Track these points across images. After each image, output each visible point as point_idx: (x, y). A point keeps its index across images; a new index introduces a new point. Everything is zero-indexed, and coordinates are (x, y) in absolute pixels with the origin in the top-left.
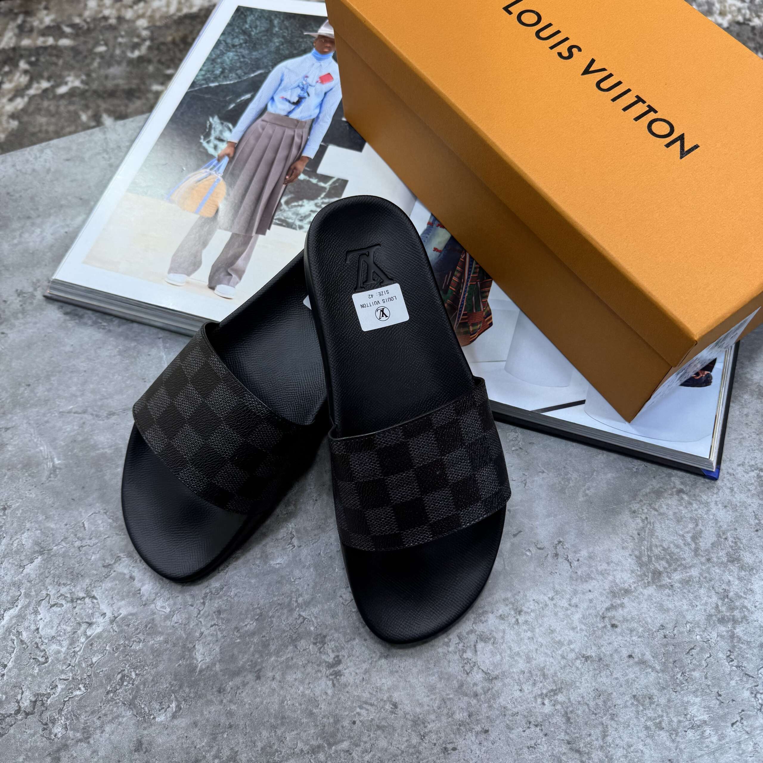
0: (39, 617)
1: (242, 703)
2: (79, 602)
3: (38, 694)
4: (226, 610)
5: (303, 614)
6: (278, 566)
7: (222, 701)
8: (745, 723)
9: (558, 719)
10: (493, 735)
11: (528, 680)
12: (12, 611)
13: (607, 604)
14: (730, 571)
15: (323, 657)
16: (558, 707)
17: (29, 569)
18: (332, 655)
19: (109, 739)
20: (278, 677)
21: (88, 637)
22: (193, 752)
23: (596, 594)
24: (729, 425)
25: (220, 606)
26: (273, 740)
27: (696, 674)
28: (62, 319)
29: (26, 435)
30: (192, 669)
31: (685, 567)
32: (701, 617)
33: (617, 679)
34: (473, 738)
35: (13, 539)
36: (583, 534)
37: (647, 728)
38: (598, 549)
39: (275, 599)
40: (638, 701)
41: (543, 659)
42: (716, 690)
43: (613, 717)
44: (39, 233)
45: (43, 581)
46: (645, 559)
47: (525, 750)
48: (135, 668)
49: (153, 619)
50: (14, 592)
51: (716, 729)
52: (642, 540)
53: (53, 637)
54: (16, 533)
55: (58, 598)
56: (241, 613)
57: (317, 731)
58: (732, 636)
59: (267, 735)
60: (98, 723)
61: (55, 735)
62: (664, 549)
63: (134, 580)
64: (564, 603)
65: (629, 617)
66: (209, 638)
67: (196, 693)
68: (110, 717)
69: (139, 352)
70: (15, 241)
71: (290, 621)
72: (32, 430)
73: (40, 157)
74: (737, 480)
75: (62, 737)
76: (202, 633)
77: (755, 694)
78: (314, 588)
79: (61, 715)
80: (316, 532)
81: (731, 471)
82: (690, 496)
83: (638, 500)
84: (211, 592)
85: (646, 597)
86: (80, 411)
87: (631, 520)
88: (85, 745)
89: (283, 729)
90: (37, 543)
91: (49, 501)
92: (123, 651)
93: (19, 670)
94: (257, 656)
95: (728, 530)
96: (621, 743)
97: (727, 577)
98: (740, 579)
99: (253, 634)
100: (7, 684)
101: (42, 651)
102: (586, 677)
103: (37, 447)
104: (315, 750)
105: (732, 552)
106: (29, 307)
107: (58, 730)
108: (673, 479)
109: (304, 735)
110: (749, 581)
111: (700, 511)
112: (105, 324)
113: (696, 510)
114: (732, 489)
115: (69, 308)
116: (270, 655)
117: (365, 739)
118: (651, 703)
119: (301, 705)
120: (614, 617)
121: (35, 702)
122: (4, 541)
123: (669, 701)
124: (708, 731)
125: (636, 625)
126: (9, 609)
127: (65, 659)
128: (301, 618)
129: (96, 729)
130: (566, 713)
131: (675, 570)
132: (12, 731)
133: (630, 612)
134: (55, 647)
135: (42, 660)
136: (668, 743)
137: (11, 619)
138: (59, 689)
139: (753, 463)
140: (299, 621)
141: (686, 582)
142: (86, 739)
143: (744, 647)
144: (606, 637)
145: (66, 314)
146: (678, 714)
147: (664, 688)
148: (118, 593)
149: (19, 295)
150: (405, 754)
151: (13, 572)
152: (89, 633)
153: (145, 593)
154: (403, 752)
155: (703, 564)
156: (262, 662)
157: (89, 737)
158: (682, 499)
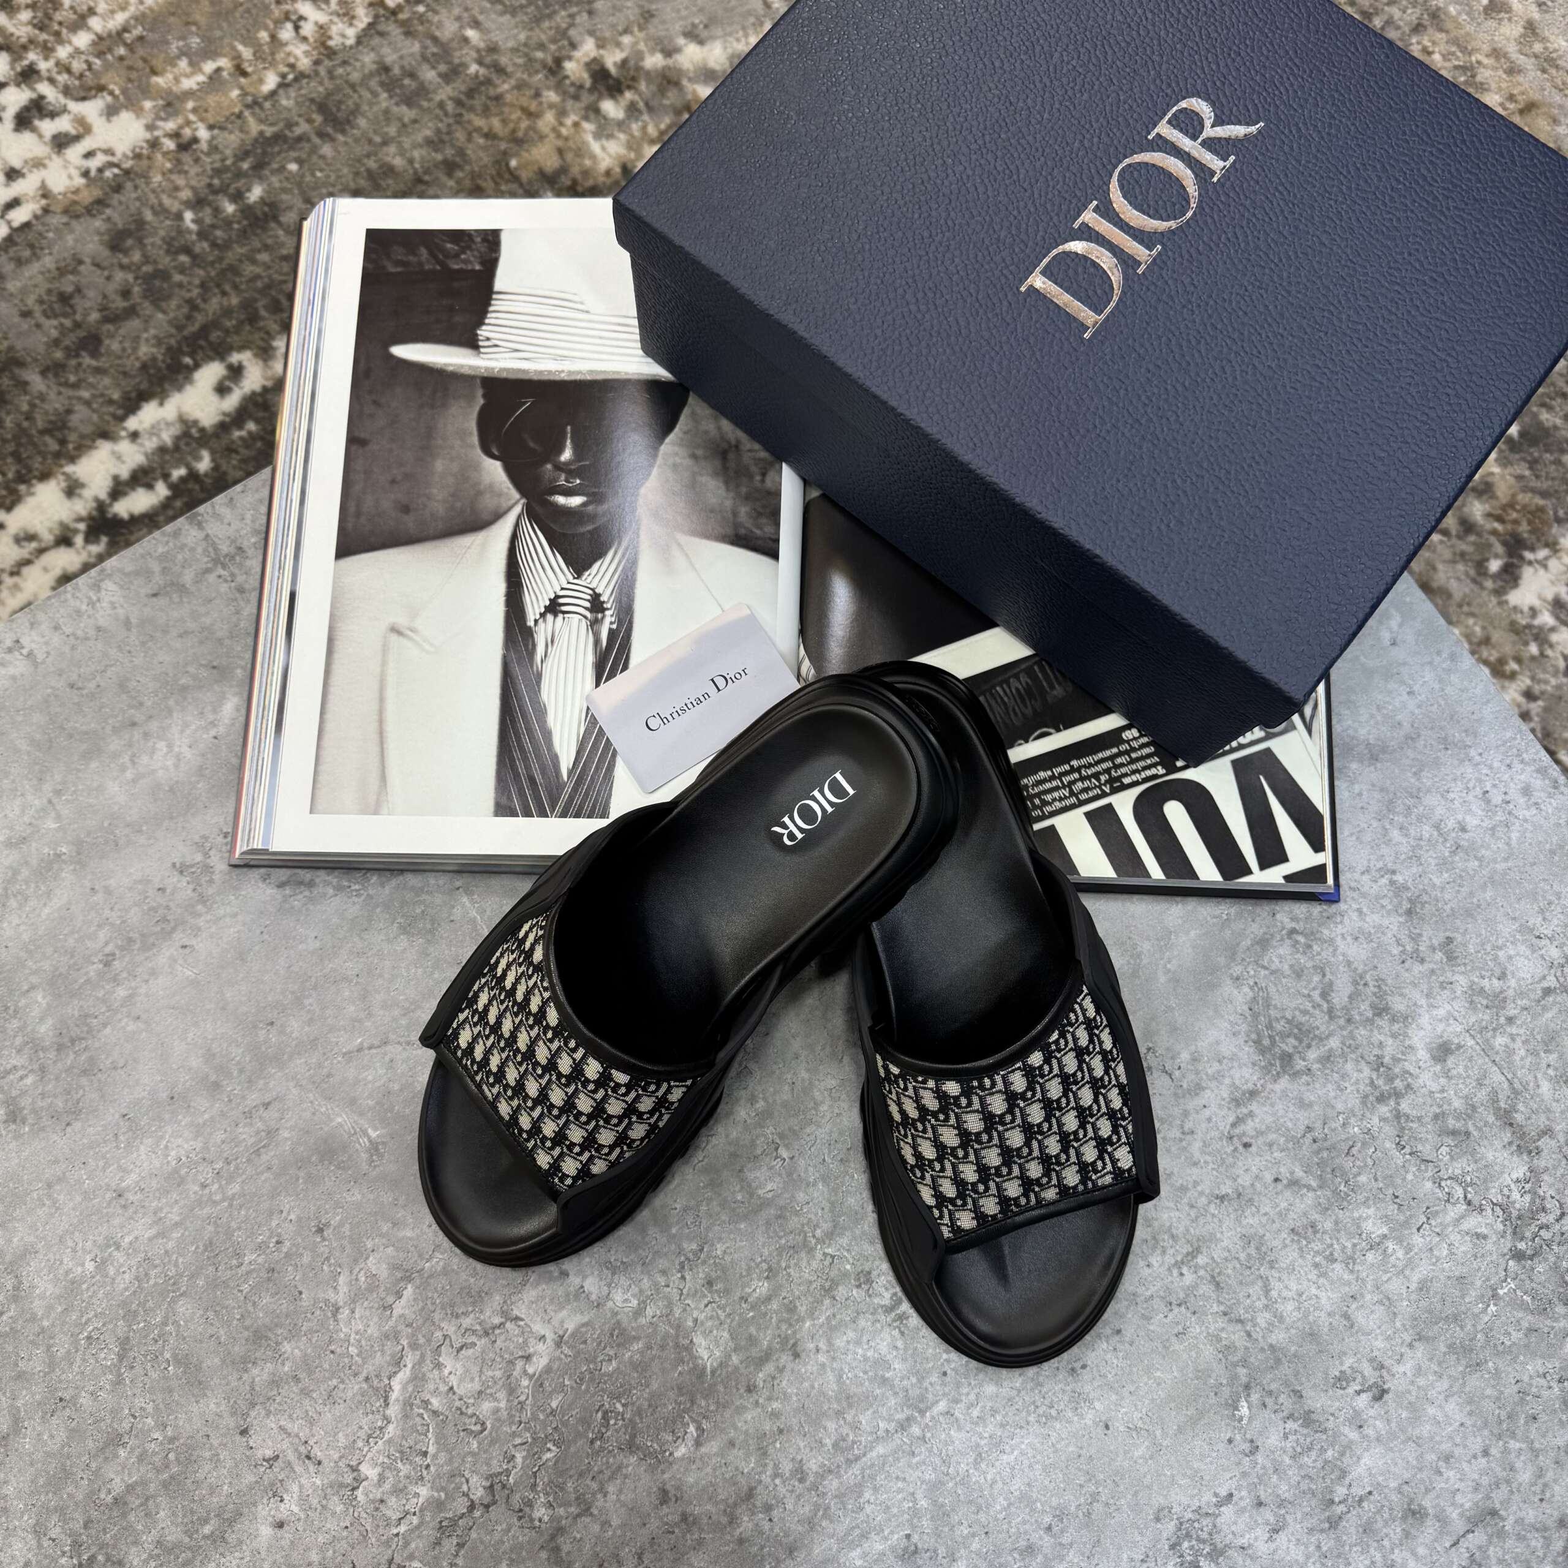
0: (446, 1372)
1: (786, 1397)
2: (497, 1331)
3: (491, 1476)
4: (719, 1277)
5: (829, 1251)
6: (770, 1195)
7: (757, 1402)
8: (1433, 1223)
9: (1206, 1289)
10: (1129, 1332)
11: (1154, 1248)
12: (400, 1375)
13: (1231, 1119)
14: (1379, 1028)
15: (876, 1301)
16: (1202, 1273)
17: (400, 1308)
18: (887, 1295)
19: (618, 1500)
20: (822, 1345)
21: (531, 1377)
22: (743, 1481)
23: (1213, 1108)
24: (1338, 816)
25: (708, 1275)
26: (845, 1430)
27: (1363, 1179)
28: (279, 897)
29: (304, 1106)
30: (700, 1373)
31: (1321, 1039)
32: (1354, 1102)
33: (1265, 1214)
34: (1105, 1346)
35: (355, 1272)
36: (1176, 1029)
37: (1316, 1265)
38: (1203, 1045)
39: (783, 1241)
40: (1298, 1234)
41: (1165, 1216)
42: (1391, 1191)
43: (1272, 1265)
44: (165, 750)
45: (428, 1319)
46: (1266, 1042)
47: (1174, 1339)
48: (618, 1398)
49: (618, 1323)
50: (390, 1347)
51: (1400, 1241)
52: (1255, 1016)
53: (480, 1393)
54: (356, 1261)
55: (463, 1335)
56: (741, 1276)
57: (899, 1400)
58: (1398, 1115)
59: (834, 1426)
60: (594, 1486)
61: (540, 1520)
62: (1289, 1022)
63: (568, 1275)
64: (1175, 1133)
65: (1263, 1128)
66: (710, 1323)
67: (718, 1403)
68: (608, 1473)
69: (433, 921)
70: (129, 775)
71: (815, 1264)
72: (311, 1095)
73: (99, 600)
74: (1364, 895)
75: (552, 1519)
76: (696, 1320)
77: (1438, 1182)
78: (832, 1211)
79: (537, 1493)
80: (808, 1130)
81: (1353, 884)
82: (1306, 936)
83: (1239, 960)
84: (688, 1259)
85: (1279, 1094)
86: (376, 1043)
87: (1235, 992)
88: (588, 1520)
89: (853, 1412)
90: (395, 1267)
91: (387, 1198)
92: (592, 1380)
93: (449, 1451)
94: (784, 1327)
95: (1365, 972)
96: (1290, 1294)
97: (1377, 1037)
98: (1394, 1036)
99: (768, 1299)
100: (439, 1476)
101: (471, 1416)
102: (1227, 1223)
103: (331, 1120)
104: (903, 1426)
105: (1377, 1001)
106: (210, 891)
107: (540, 1512)
108: (1278, 916)
109: (883, 1411)
110: (1406, 1035)
111: (1324, 954)
112: (357, 887)
113: (1319, 954)
114: (1360, 911)
115: (283, 874)
116: (801, 1320)
117: (965, 1391)
118: (1315, 1232)
119: (865, 1373)
120: (1244, 1134)
121: (492, 1486)
122: (342, 1280)
123: (1336, 1223)
124: (1391, 1245)
125: (1274, 1136)
126: (395, 1373)
127: (511, 1416)
128: (829, 1259)
129: (594, 1494)
130: (1213, 1277)
131: (1309, 1046)
132: (474, 1535)
133: (1262, 1121)
134: (486, 1407)
135: (478, 1428)
136: (1346, 1277)
137: (404, 1388)
138: (519, 1459)
139: (1380, 865)
140: (827, 1263)
141: (1327, 1059)
142: (586, 1510)
143: (1414, 1125)
144: (1240, 1164)
145: (281, 885)
146: (1350, 1235)
147: (1327, 1209)
148: (552, 1300)
149: (181, 872)
150: (1023, 1393)
151: (376, 1319)
152: (531, 1370)
153: (592, 1289)
154: (1019, 1391)
155: (1342, 1028)
156: (795, 1333)
157: (589, 1508)
158: (1297, 942)
